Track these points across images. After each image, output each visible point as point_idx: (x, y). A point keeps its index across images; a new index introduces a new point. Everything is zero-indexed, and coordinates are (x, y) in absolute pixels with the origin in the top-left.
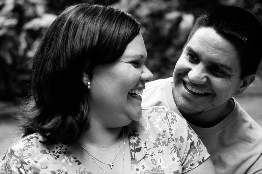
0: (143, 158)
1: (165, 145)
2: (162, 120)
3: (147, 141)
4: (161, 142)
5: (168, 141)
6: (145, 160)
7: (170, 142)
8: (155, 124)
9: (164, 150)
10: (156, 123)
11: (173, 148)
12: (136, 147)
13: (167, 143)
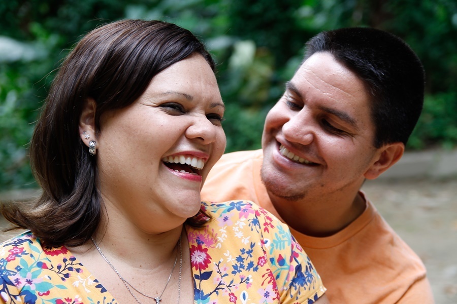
0: (215, 291)
1: (252, 269)
2: (249, 225)
3: (222, 260)
4: (246, 264)
5: (259, 262)
6: (217, 293)
7: (262, 264)
8: (237, 232)
9: (251, 278)
10: (238, 230)
11: (266, 276)
12: (203, 271)
13: (257, 266)
